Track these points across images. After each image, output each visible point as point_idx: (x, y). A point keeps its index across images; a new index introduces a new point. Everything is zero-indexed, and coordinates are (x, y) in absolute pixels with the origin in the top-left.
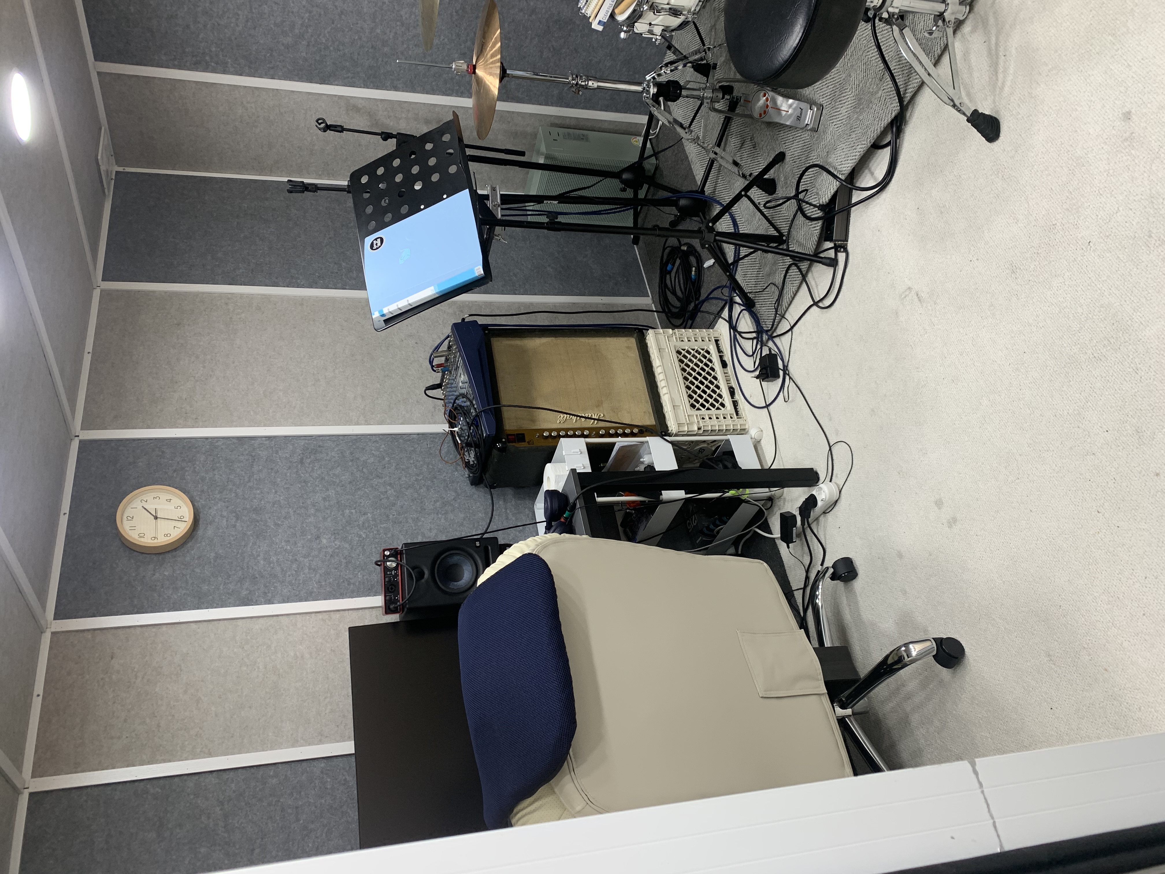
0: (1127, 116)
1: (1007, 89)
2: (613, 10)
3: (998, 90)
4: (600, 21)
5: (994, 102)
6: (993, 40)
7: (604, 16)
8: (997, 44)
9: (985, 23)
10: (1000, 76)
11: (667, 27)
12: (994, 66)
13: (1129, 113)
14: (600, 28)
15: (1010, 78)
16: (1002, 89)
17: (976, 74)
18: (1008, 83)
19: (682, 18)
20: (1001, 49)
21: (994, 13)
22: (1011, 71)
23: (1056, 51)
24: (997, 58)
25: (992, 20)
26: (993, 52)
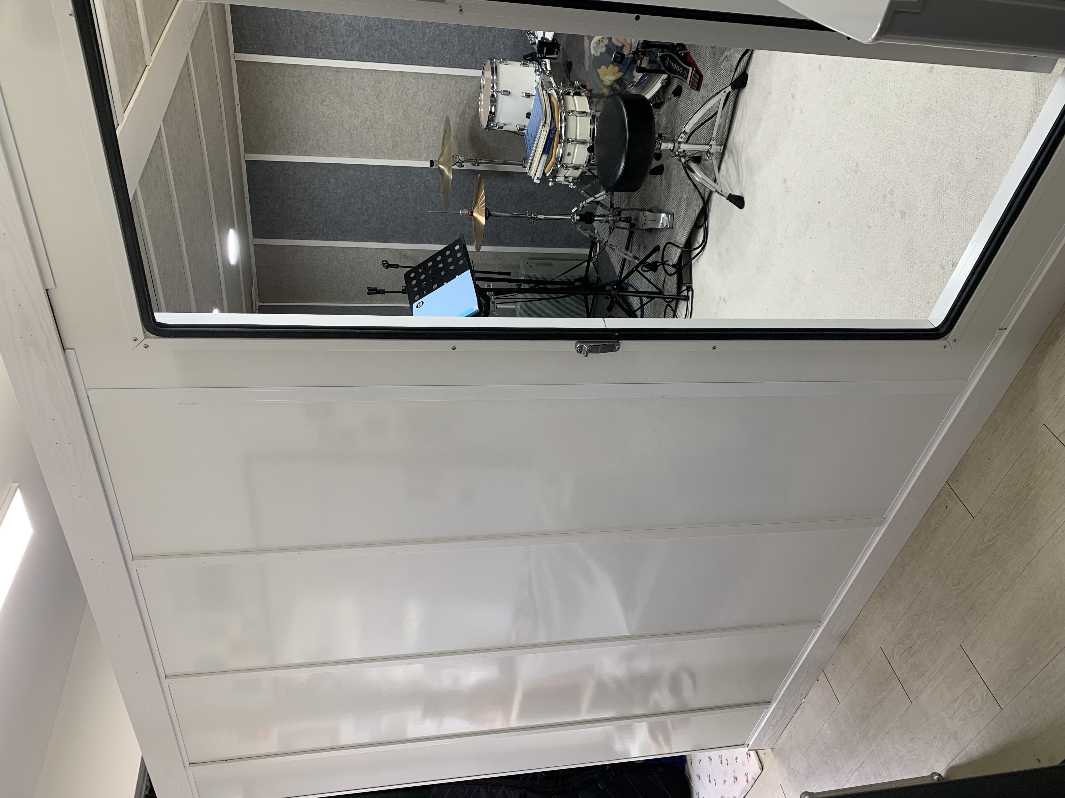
0: (785, 181)
1: (744, 181)
2: (544, 171)
3: (741, 183)
4: (538, 178)
5: (740, 189)
6: (736, 161)
7: (539, 174)
8: (738, 161)
9: (732, 152)
10: (741, 176)
11: (575, 177)
12: (738, 172)
13: (785, 179)
14: (538, 182)
15: (744, 175)
16: (742, 182)
17: (732, 178)
18: (744, 178)
19: (580, 171)
20: (739, 163)
21: (735, 147)
22: (744, 172)
23: (758, 159)
24: (739, 168)
25: (734, 151)
26: (737, 165)
